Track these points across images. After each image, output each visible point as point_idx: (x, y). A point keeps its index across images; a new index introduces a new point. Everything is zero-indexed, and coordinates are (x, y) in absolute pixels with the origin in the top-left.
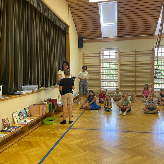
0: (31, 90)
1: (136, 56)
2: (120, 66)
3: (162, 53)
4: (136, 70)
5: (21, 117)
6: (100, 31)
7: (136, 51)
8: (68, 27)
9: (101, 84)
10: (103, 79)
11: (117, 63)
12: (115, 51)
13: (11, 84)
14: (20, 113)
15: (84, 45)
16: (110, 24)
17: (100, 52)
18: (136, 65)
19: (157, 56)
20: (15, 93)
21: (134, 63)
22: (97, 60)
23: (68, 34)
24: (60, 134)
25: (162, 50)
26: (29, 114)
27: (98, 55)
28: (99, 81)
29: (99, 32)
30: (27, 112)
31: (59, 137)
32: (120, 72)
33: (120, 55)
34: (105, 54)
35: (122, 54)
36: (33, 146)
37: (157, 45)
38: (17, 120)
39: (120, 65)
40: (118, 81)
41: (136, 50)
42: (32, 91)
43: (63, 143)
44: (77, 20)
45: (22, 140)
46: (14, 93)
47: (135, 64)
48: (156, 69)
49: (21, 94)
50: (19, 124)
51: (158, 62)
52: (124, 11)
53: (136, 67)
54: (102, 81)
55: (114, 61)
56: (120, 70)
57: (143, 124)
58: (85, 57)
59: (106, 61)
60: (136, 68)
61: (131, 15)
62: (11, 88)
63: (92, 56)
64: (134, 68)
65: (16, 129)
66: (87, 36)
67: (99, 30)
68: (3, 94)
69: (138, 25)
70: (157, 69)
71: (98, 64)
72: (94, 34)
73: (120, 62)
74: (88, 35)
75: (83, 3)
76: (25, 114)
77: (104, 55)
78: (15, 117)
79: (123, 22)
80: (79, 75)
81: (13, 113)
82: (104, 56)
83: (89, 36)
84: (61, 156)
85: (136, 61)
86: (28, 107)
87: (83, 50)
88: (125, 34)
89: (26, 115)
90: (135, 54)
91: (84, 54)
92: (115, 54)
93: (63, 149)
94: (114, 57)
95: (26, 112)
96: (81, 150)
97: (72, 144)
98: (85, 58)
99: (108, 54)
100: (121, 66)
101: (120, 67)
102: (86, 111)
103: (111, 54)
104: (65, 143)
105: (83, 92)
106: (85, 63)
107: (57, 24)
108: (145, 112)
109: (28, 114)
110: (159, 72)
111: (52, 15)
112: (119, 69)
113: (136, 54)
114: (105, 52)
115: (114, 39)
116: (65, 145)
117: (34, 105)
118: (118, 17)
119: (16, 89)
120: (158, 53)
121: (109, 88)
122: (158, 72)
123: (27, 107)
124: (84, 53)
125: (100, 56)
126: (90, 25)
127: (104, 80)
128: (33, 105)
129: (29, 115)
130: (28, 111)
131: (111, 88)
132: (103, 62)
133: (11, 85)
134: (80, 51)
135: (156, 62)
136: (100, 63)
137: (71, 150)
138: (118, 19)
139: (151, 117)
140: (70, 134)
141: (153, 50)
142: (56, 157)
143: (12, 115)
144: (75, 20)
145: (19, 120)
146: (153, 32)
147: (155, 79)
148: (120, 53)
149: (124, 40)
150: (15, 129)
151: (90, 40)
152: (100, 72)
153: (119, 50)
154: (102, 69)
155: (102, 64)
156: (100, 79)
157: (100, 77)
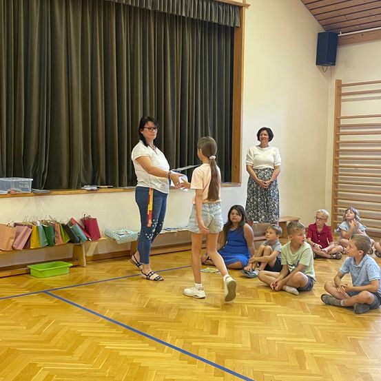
23: (240, 28)
58: (341, 95)
105: (258, 211)
151: (362, 34)
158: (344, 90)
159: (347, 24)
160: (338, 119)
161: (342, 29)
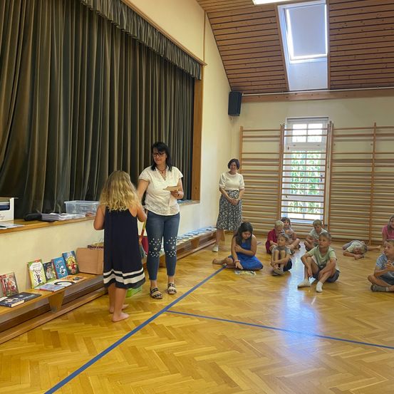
0: (84, 211)
1: (374, 140)
2: (331, 164)
4: (372, 174)
5: (51, 274)
6: (285, 75)
7: (375, 127)
8: (200, 65)
9: (279, 206)
10: (286, 195)
11: (325, 157)
12: (320, 126)
13: (36, 196)
14: (50, 263)
15: (244, 107)
16: (311, 58)
17: (283, 127)
18: (374, 161)
20: (45, 216)
21: (371, 157)
22: (273, 147)
23: (200, 81)
24: (134, 322)
26: (73, 268)
27: (277, 133)
28: (275, 197)
29: (281, 77)
30: (69, 263)
31: (128, 329)
32: (331, 178)
33: (333, 136)
34: (294, 133)
35: (339, 132)
36: (60, 346)
38: (39, 281)
39: (332, 160)
40: (324, 202)
41: (375, 124)
42: (86, 215)
43: (129, 345)
44: (226, 48)
45: (44, 329)
46: (41, 216)
47: (370, 161)
49: (54, 221)
50: (41, 290)
52: (343, 25)
53: (373, 166)
54: (283, 198)
55: (319, 149)
56: (332, 173)
57: (353, 319)
58: (243, 137)
59: (296, 149)
60: (373, 169)
61: (363, 35)
62: (36, 206)
63: (262, 136)
64: (370, 170)
65: (26, 301)
66: (253, 88)
67: (281, 73)
68: (15, 217)
69: (385, 60)
71: (276, 157)
72: (268, 83)
73: (332, 154)
74: (253, 83)
75: (239, 8)
76: (62, 267)
78: (35, 273)
79: (343, 53)
80: (220, 182)
81: (31, 263)
82: (292, 136)
83: (256, 87)
84: (111, 377)
85: (374, 153)
86: (73, 253)
87: (242, 121)
89: (64, 270)
90: (373, 135)
91: (242, 130)
92: (320, 132)
93: (123, 360)
94: (319, 139)
95: (66, 263)
96: (164, 369)
97: (150, 352)
98: (244, 139)
99: (304, 133)
100: (334, 164)
101: (331, 166)
102: (224, 272)
103: (310, 132)
104: (135, 346)
105: (228, 222)
106: (243, 152)
107: (168, 57)
108: (372, 287)
109: (70, 268)
111: (156, 36)
112: (328, 171)
113: (377, 135)
114: (295, 126)
115: (318, 94)
116: (134, 350)
117: (90, 247)
118: (330, 41)
119: (48, 207)
121: (300, 216)
123: (69, 251)
124: (242, 128)
125: (281, 137)
126: (259, 60)
127: (289, 198)
128: (86, 246)
129: (73, 271)
130: (71, 259)
131: (307, 217)
132: (289, 151)
133: (38, 197)
134: (233, 123)
136: (281, 152)
137: (140, 366)
138: (330, 46)
139: (386, 300)
140: (157, 324)
142: (99, 378)
143: (28, 266)
144: (221, 48)
145: (43, 279)
148: (333, 129)
149: (347, 97)
150: (23, 301)
151: (259, 96)
152: (280, 177)
153: (331, 122)
154: (284, 168)
155: (285, 156)
156: (280, 195)
157: (280, 189)
158: (245, 134)
159: (246, 88)
160: (241, 153)
161: (245, 92)
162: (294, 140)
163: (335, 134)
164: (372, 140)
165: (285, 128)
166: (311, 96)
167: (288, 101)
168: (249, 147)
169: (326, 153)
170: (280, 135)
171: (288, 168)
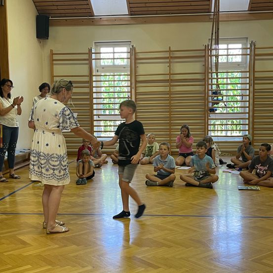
1: (170, 62)
2: (135, 85)
3: (228, 55)
4: (170, 93)
7: (170, 51)
9: (92, 126)
10: (98, 115)
11: (128, 78)
12: (125, 49)
15: (52, 31)
17: (90, 50)
19: (217, 64)
21: (167, 77)
22: (83, 70)
25: (228, 49)
27: (86, 57)
29: (85, 2)
32: (136, 98)
33: (136, 59)
35: (141, 56)
37: (214, 38)
39: (135, 81)
41: (170, 47)
48: (214, 93)
51: (219, 77)
53: (170, 86)
54: (95, 118)
55: (125, 71)
56: (136, 94)
58: (53, 60)
59: (102, 72)
60: (170, 88)
63: (71, 59)
64: (167, 89)
66: (58, 11)
70: (216, 93)
71: (87, 79)
72: (73, 7)
73: (136, 76)
74: (59, 7)
77: (102, 57)
82: (100, 59)
83: (63, 12)
85: (170, 74)
87: (51, 44)
88: (146, 9)
90: (168, 58)
91: (52, 54)
92: (125, 55)
98: (54, 62)
99: (111, 56)
100: (139, 85)
101: (136, 87)
103: (116, 56)
106: (54, 75)
108: (146, 182)
110: (220, 98)
112: (133, 92)
113: (171, 57)
114: (103, 50)
115: (121, 19)
120: (217, 56)
122: (217, 100)
124: (51, 51)
125: (90, 60)
127: (101, 118)
132: (99, 74)
134: (43, 46)
135: (214, 75)
136: (91, 75)
141: (208, 49)
146: (207, 7)
147: (212, 116)
148: (135, 53)
149: (145, 22)
151: (66, 20)
152: (91, 98)
153: (133, 46)
154: (94, 90)
155: (94, 78)
156: (92, 115)
157: (92, 109)
158: (55, 57)
159: (53, 12)
160: (52, 76)
161: (51, 15)
162: (103, 63)
163: (137, 57)
164: (167, 62)
165: (93, 52)
166: (115, 22)
167: (94, 25)
168: (60, 70)
169: (131, 75)
170: (88, 58)
171: (99, 90)
